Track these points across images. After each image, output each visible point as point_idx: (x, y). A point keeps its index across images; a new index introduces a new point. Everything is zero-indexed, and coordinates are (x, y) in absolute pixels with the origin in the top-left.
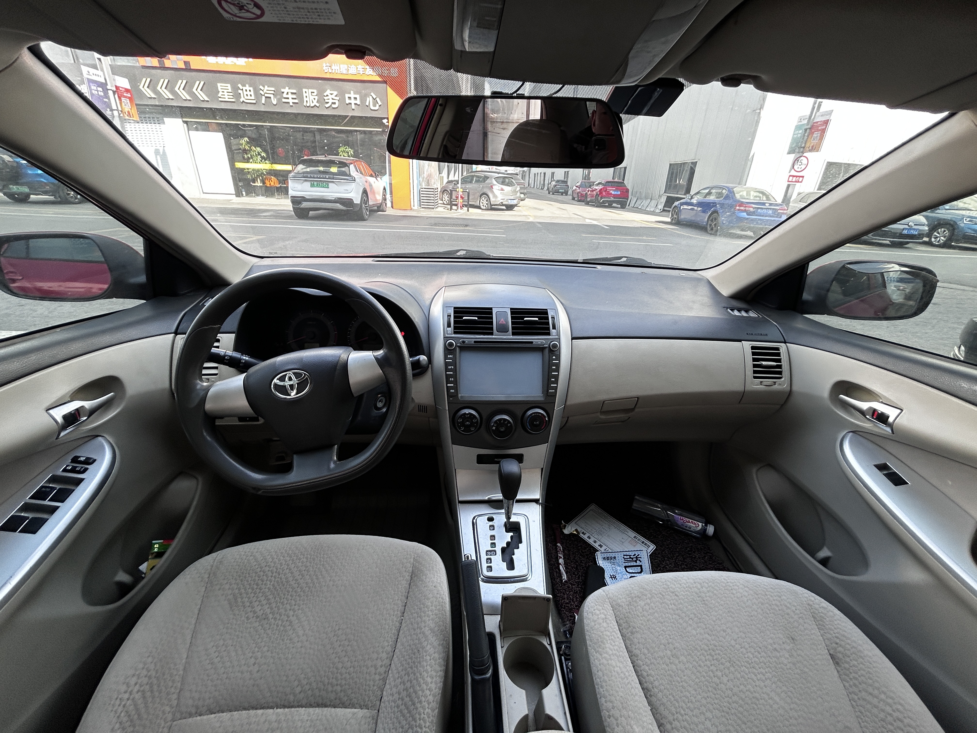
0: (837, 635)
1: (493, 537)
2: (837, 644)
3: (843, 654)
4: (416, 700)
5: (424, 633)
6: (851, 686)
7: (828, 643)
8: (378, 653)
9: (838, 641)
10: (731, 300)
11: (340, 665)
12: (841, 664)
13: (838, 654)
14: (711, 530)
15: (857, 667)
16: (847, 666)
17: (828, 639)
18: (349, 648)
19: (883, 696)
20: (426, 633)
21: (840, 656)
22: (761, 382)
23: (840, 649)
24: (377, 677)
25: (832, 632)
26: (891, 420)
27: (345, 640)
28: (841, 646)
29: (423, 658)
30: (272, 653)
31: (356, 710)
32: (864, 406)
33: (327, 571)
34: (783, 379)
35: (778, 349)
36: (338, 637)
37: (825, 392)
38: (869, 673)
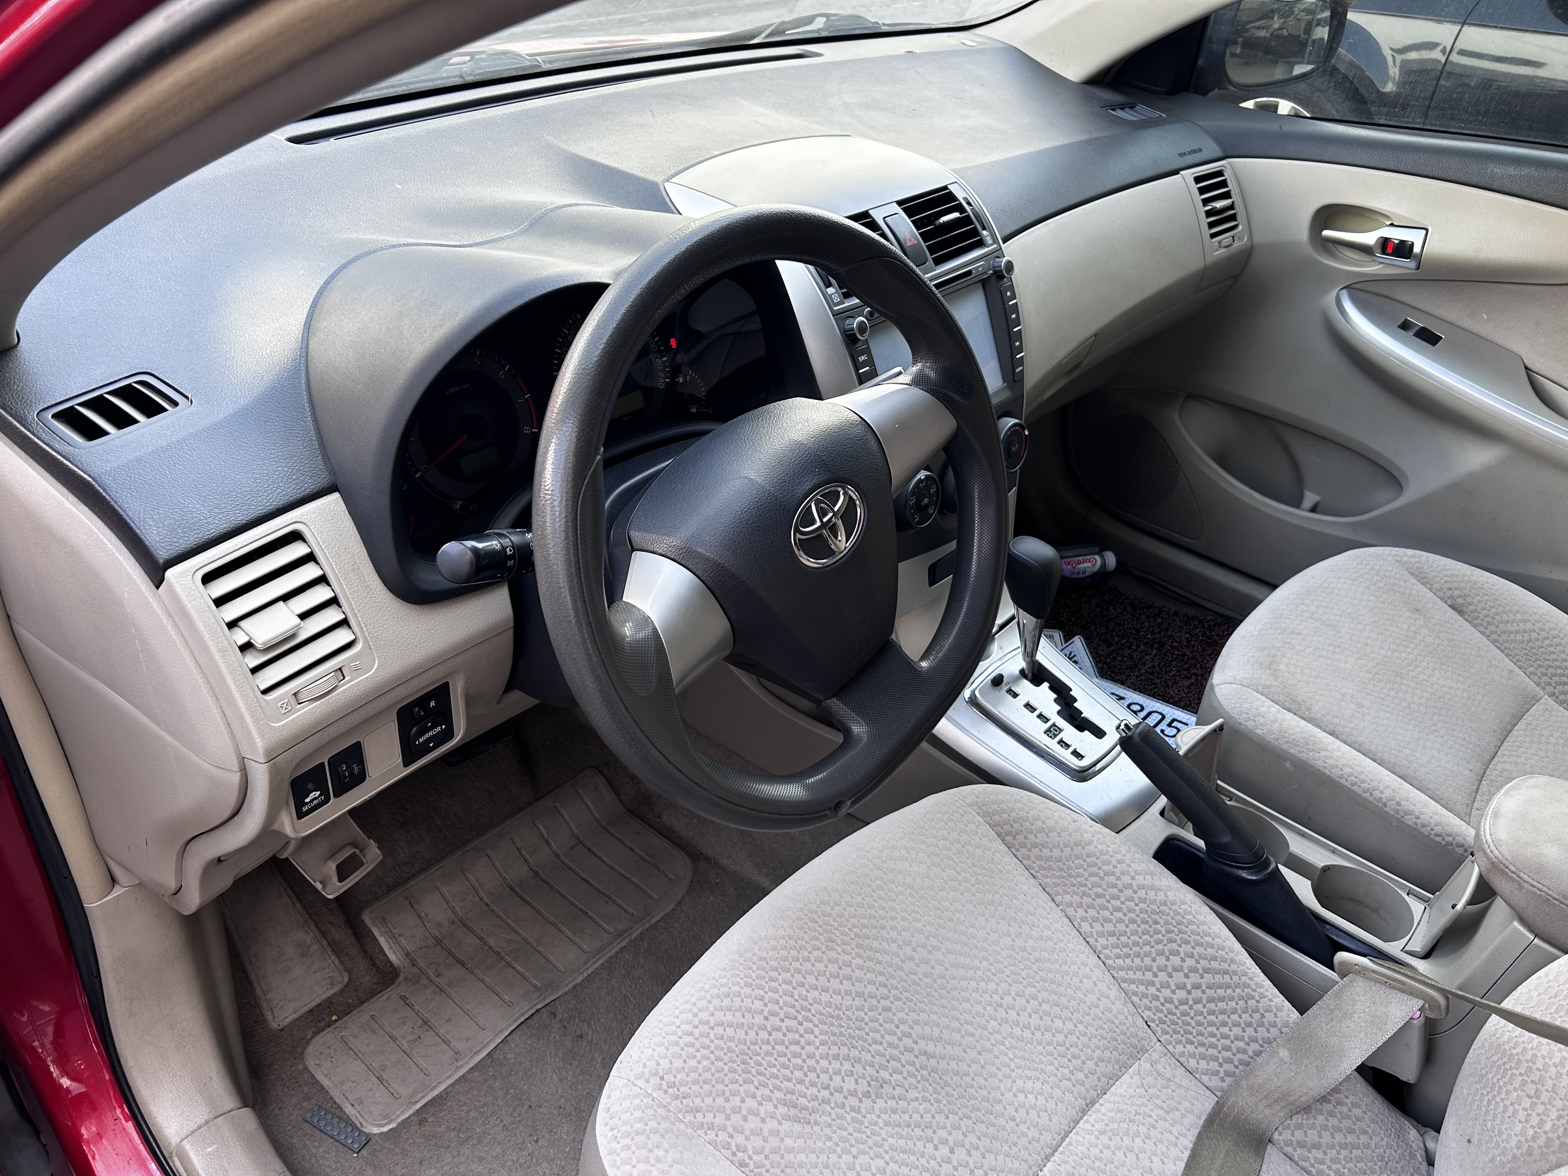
0: (1445, 579)
1: (1029, 707)
2: (1450, 589)
3: (1461, 597)
4: (1225, 966)
5: (1142, 887)
6: (1486, 628)
7: (1441, 594)
8: (1088, 977)
9: (1449, 585)
10: (1090, 88)
11: (1060, 1037)
12: (1465, 610)
13: (1458, 600)
14: (1111, 559)
15: (1482, 601)
16: (1471, 608)
17: (1438, 591)
18: (1046, 1007)
19: (1519, 616)
20: (1145, 882)
21: (1460, 601)
22: (1220, 242)
23: (1457, 593)
24: (1119, 1005)
25: (1438, 579)
26: (1417, 249)
27: (1028, 1002)
28: (1456, 589)
29: (1179, 914)
30: (956, 1114)
31: (1135, 1067)
32: (1369, 238)
33: (876, 938)
34: (1240, 228)
35: (1220, 173)
36: (1013, 1008)
37: (1302, 232)
38: (1496, 599)
